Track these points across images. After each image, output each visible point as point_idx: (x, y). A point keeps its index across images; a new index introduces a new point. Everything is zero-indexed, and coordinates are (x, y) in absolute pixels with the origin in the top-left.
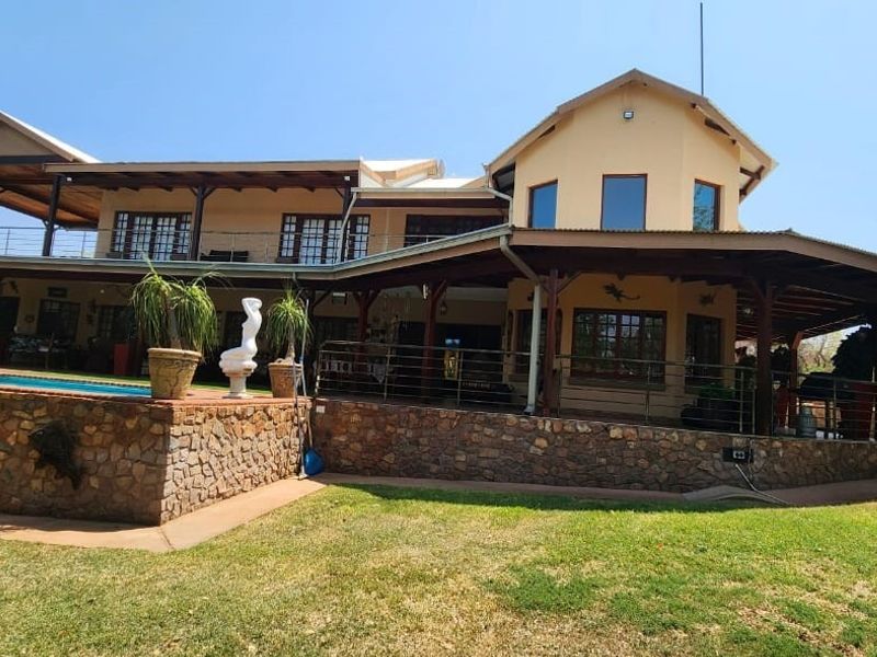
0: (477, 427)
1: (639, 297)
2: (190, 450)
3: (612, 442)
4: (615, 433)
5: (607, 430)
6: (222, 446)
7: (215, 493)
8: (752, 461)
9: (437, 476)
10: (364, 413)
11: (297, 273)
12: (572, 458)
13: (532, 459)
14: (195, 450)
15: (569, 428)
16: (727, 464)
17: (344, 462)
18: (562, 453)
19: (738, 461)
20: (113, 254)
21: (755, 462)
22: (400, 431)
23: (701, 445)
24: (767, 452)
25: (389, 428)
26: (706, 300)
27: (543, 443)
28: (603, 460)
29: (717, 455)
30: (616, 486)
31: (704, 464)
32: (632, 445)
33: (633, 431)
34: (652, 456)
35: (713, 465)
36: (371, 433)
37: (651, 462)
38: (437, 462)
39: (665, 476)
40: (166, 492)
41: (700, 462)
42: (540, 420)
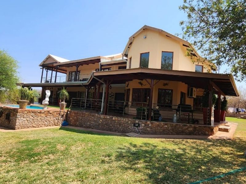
0: (91, 117)
1: (145, 85)
2: (24, 118)
3: (113, 121)
4: (114, 119)
5: (112, 118)
6: (34, 118)
7: (32, 126)
8: (139, 127)
9: (84, 127)
10: (75, 113)
11: (82, 83)
12: (106, 124)
13: (99, 124)
14: (25, 118)
15: (106, 117)
16: (135, 127)
17: (71, 124)
18: (104, 123)
19: (136, 127)
20: (69, 81)
21: (140, 127)
22: (80, 117)
23: (129, 122)
24: (145, 125)
25: (78, 116)
26: (165, 85)
27: (101, 120)
28: (111, 125)
29: (132, 125)
30: (113, 131)
31: (130, 127)
32: (117, 122)
33: (117, 118)
34: (120, 125)
35: (131, 127)
36: (75, 118)
37: (120, 126)
38: (84, 124)
39: (122, 129)
40: (16, 124)
41: (129, 126)
42: (101, 115)
